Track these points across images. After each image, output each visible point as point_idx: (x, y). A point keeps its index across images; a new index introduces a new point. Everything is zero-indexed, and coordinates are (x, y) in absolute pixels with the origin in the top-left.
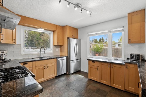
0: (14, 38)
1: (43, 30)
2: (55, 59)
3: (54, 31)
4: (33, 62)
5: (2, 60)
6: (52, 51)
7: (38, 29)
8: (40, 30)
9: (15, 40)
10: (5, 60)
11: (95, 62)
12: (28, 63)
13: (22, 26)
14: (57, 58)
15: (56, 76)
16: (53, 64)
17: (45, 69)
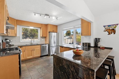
0: (15, 33)
1: (33, 27)
2: (40, 45)
3: (40, 28)
4: (26, 47)
5: (10, 45)
6: (39, 41)
7: (30, 27)
8: (32, 28)
9: (16, 34)
10: (11, 45)
11: (63, 48)
12: (23, 47)
13: (20, 26)
14: (41, 45)
15: (40, 56)
16: (39, 48)
17: (33, 51)
